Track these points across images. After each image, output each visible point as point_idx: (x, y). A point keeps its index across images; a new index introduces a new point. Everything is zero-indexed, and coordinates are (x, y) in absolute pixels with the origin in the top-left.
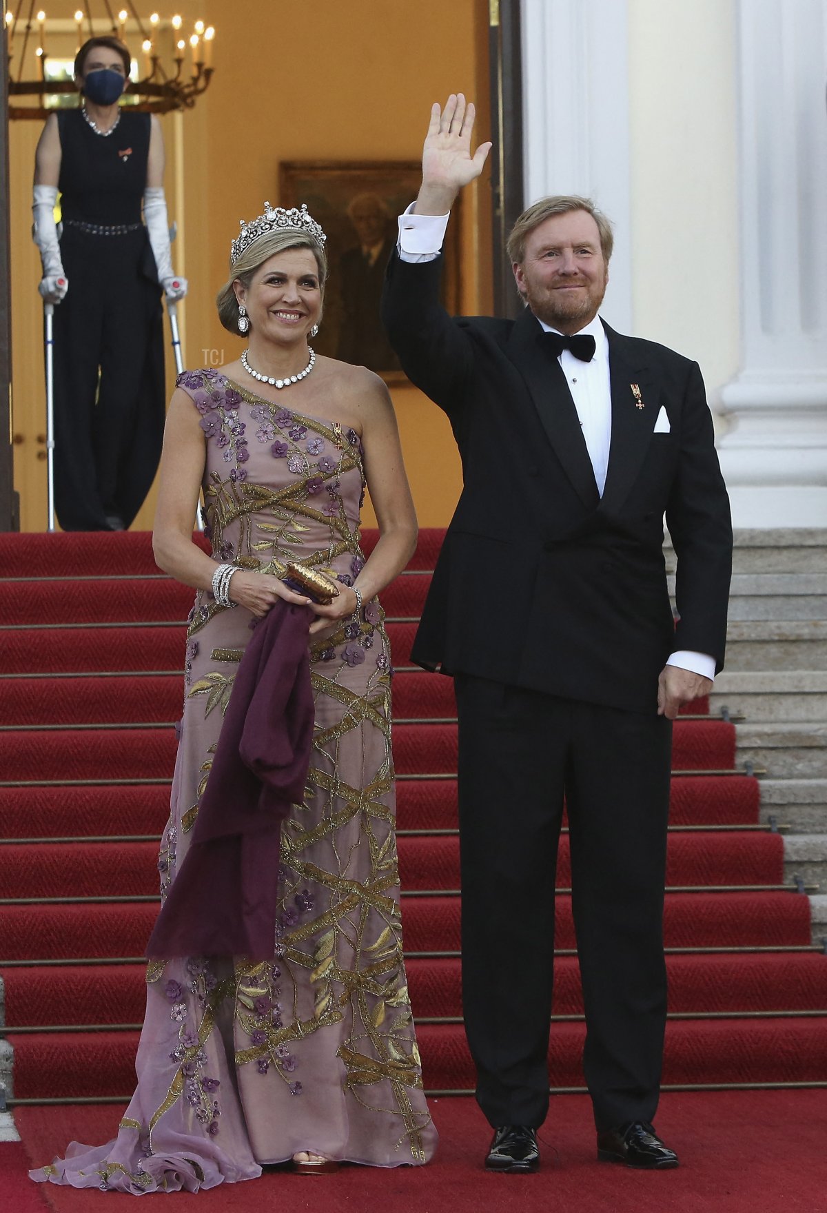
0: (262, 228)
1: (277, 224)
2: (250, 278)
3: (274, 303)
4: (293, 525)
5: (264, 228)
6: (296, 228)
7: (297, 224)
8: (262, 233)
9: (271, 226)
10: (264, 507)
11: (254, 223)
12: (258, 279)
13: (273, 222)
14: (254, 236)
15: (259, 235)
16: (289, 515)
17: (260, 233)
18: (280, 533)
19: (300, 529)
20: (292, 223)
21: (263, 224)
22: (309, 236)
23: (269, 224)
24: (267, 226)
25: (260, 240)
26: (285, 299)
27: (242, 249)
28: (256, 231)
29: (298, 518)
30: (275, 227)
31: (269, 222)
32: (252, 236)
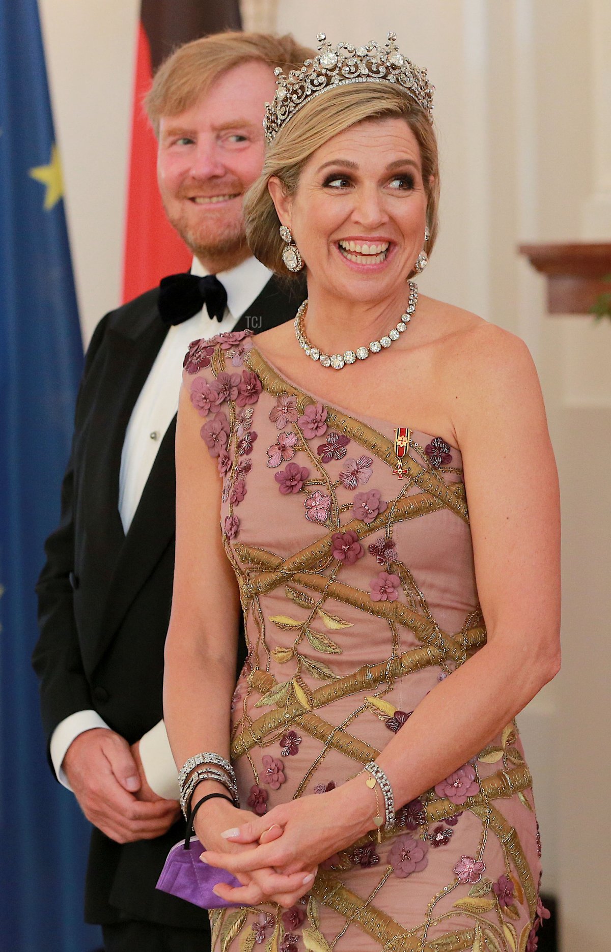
0: (312, 82)
1: (340, 74)
2: (296, 175)
3: (338, 227)
4: (321, 618)
5: (315, 82)
6: (375, 81)
7: (378, 72)
8: (313, 92)
9: (329, 78)
10: (273, 585)
11: (298, 73)
12: (310, 178)
13: (332, 70)
14: (299, 98)
15: (307, 96)
16: (316, 597)
17: (308, 93)
18: (302, 631)
19: (333, 625)
20: (367, 72)
21: (314, 75)
22: (398, 94)
23: (326, 75)
24: (322, 79)
25: (309, 107)
26: (355, 217)
27: (279, 122)
28: (302, 88)
29: (331, 604)
30: (336, 80)
31: (324, 71)
32: (295, 97)
